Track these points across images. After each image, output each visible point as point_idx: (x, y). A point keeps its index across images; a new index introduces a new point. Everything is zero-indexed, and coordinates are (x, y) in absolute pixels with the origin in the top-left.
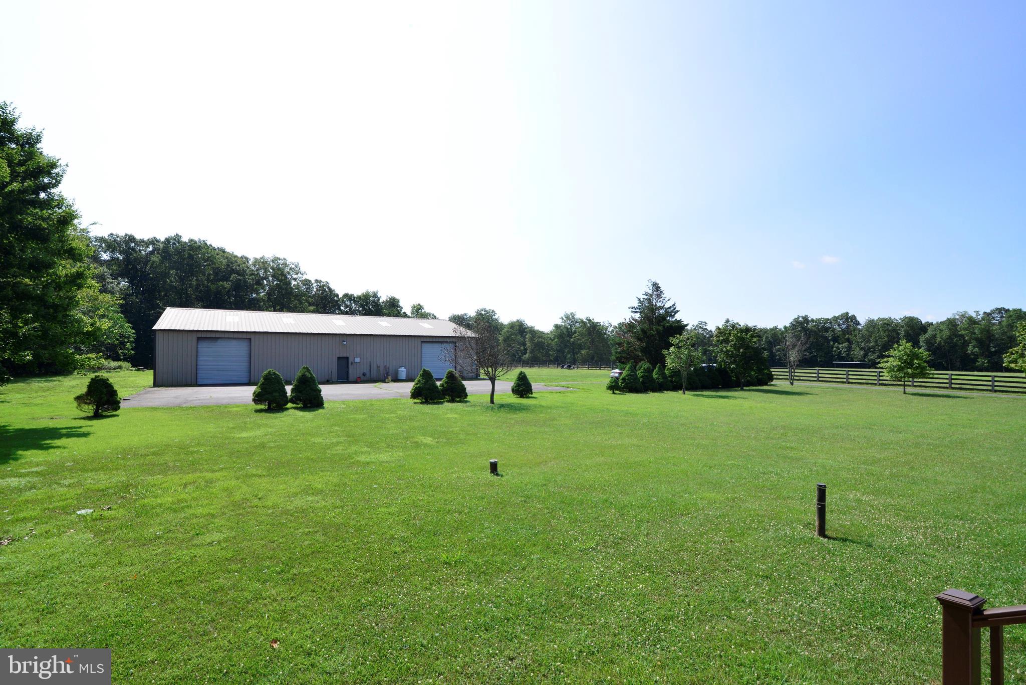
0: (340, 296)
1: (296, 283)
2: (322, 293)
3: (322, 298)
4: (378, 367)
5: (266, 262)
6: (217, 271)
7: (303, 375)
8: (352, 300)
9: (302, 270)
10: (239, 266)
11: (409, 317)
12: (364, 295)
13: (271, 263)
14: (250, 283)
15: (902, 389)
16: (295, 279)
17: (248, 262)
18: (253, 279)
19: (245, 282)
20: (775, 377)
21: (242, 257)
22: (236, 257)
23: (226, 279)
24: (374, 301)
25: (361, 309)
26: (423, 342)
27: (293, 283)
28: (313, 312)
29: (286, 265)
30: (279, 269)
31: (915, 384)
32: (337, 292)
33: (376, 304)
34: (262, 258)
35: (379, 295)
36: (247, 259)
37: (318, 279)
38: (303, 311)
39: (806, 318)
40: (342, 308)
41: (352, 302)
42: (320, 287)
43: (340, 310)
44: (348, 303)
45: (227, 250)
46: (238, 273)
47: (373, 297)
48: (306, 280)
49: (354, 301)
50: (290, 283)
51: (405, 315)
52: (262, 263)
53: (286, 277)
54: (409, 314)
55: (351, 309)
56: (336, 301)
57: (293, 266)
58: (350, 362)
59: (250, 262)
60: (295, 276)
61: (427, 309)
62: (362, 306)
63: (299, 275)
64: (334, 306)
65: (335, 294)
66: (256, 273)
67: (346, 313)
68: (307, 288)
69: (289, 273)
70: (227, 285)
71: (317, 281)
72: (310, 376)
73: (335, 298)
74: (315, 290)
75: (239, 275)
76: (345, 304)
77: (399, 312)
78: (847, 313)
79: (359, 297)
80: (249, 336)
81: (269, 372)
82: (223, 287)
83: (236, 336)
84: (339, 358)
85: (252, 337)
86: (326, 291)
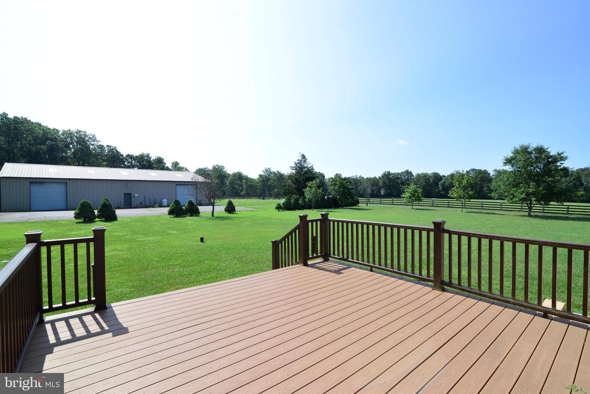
0: (124, 156)
1: (93, 147)
2: (112, 154)
3: (112, 158)
4: (150, 199)
5: (72, 133)
6: (36, 138)
7: (105, 203)
8: (132, 158)
9: (98, 139)
10: (52, 135)
11: (170, 170)
12: (140, 156)
13: (75, 134)
14: (61, 147)
15: (411, 207)
16: (93, 145)
17: (58, 133)
18: (63, 144)
19: (57, 146)
20: (360, 202)
21: (54, 129)
22: (49, 129)
23: (44, 144)
24: (147, 160)
25: (139, 164)
26: (177, 185)
27: (91, 147)
28: (106, 166)
29: (86, 135)
30: (81, 138)
31: (420, 204)
32: (122, 153)
33: (149, 161)
34: (69, 130)
35: (150, 156)
36: (57, 130)
37: (109, 145)
38: (98, 165)
39: (389, 173)
40: (126, 163)
41: (132, 160)
42: (110, 150)
43: (124, 164)
44: (130, 160)
45: (43, 124)
46: (52, 140)
47: (146, 157)
48: (101, 145)
49: (134, 159)
50: (89, 147)
51: (168, 169)
52: (69, 134)
53: (86, 143)
54: (170, 167)
55: (132, 164)
56: (122, 159)
57: (91, 137)
58: (132, 196)
59: (60, 133)
60: (92, 143)
61: (181, 165)
62: (139, 162)
63: (96, 142)
64: (120, 162)
65: (120, 154)
66: (65, 140)
67: (129, 167)
68: (101, 151)
69: (88, 141)
70: (44, 147)
71: (108, 146)
72: (108, 203)
73: (121, 157)
74: (107, 151)
75: (52, 141)
76: (128, 161)
77: (164, 166)
78: (408, 170)
79: (137, 157)
80: (65, 181)
81: (84, 201)
82: (41, 149)
83: (56, 181)
84: (125, 194)
85: (68, 182)
86: (115, 153)
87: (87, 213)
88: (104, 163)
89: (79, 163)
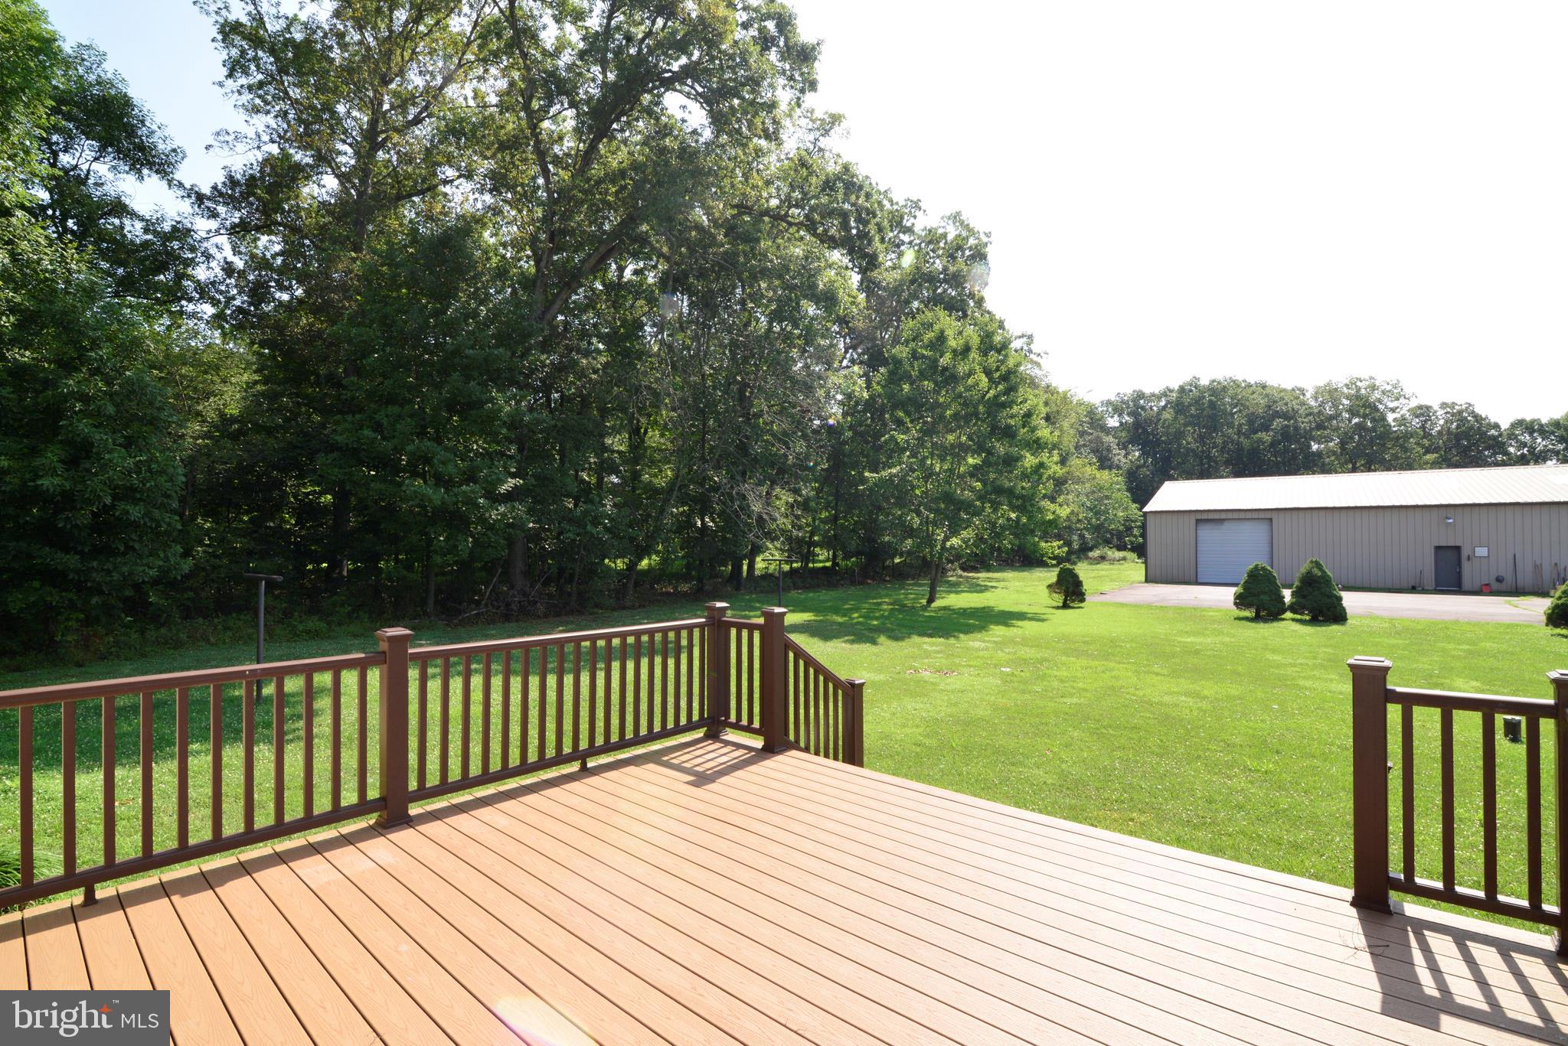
0: (1505, 426)
1: (1397, 415)
2: (1458, 426)
3: (1458, 437)
5: (1336, 389)
6: (1252, 419)
7: (1309, 573)
8: (1536, 431)
9: (1407, 391)
10: (1286, 404)
13: (1345, 390)
14: (1305, 429)
16: (1393, 410)
17: (1304, 395)
18: (1310, 422)
19: (1297, 428)
21: (1293, 390)
22: (1285, 390)
23: (1266, 428)
27: (1390, 417)
28: (1436, 465)
29: (1373, 388)
30: (1358, 397)
34: (1328, 384)
36: (1302, 391)
37: (1449, 401)
38: (1409, 466)
40: (1511, 450)
41: (1535, 434)
42: (1453, 415)
43: (1504, 453)
44: (1526, 437)
45: (1270, 383)
46: (1286, 416)
48: (1420, 407)
49: (1543, 433)
50: (1383, 419)
52: (1331, 393)
53: (1377, 410)
55: (1537, 450)
56: (1494, 439)
57: (1389, 388)
58: (1465, 553)
59: (1308, 395)
60: (1391, 405)
62: (1563, 440)
63: (1402, 400)
64: (1490, 449)
65: (1489, 424)
66: (1316, 411)
67: (1522, 461)
68: (1425, 421)
69: (1380, 401)
70: (1266, 437)
71: (1444, 405)
72: (1320, 574)
73: (1492, 433)
74: (1442, 422)
75: (1285, 419)
76: (1518, 442)
80: (1268, 515)
81: (1257, 566)
82: (1260, 440)
83: (1249, 515)
84: (1438, 548)
85: (1274, 516)
86: (1469, 421)
87: (1262, 597)
88: (1428, 457)
89: (1354, 464)
